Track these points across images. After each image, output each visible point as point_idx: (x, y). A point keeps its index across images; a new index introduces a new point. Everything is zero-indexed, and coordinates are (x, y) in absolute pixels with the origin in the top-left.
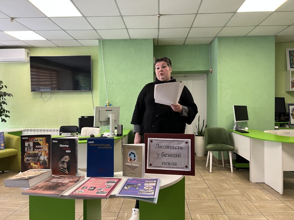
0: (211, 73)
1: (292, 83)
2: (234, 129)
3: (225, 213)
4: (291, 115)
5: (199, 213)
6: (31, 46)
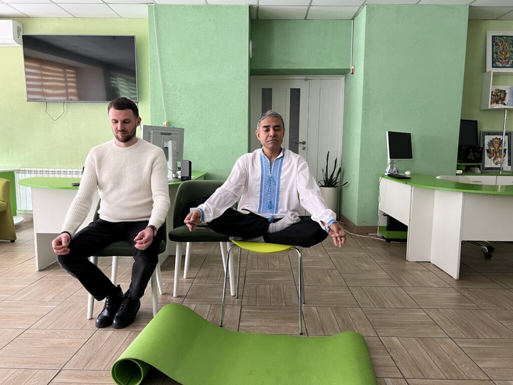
0: (352, 73)
1: (492, 95)
2: (386, 174)
3: (358, 306)
4: (486, 151)
5: (316, 306)
6: (25, 16)
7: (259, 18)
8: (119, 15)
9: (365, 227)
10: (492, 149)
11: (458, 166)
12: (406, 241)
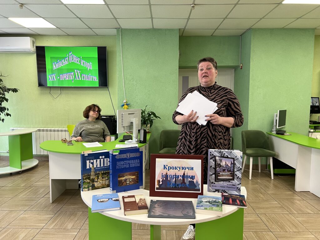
0: (241, 68)
3: (269, 230)
6: (37, 34)
7: (183, 35)
8: (96, 34)
11: (310, 126)
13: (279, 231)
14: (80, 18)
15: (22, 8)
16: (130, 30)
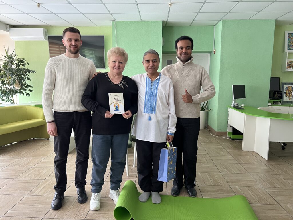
0: (214, 53)
2: (232, 106)
3: (219, 172)
4: (284, 93)
5: (200, 172)
6: (48, 25)
7: (167, 25)
8: (96, 25)
9: (221, 132)
10: (287, 92)
11: (269, 101)
12: (242, 140)
13: (227, 172)
14: (83, 14)
15: (39, 7)
16: (123, 22)
